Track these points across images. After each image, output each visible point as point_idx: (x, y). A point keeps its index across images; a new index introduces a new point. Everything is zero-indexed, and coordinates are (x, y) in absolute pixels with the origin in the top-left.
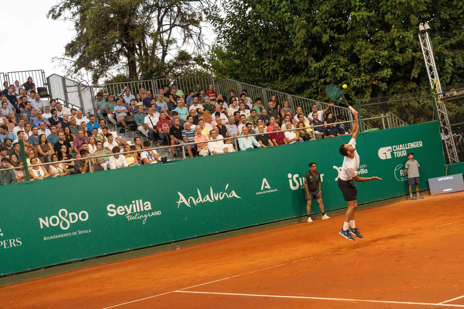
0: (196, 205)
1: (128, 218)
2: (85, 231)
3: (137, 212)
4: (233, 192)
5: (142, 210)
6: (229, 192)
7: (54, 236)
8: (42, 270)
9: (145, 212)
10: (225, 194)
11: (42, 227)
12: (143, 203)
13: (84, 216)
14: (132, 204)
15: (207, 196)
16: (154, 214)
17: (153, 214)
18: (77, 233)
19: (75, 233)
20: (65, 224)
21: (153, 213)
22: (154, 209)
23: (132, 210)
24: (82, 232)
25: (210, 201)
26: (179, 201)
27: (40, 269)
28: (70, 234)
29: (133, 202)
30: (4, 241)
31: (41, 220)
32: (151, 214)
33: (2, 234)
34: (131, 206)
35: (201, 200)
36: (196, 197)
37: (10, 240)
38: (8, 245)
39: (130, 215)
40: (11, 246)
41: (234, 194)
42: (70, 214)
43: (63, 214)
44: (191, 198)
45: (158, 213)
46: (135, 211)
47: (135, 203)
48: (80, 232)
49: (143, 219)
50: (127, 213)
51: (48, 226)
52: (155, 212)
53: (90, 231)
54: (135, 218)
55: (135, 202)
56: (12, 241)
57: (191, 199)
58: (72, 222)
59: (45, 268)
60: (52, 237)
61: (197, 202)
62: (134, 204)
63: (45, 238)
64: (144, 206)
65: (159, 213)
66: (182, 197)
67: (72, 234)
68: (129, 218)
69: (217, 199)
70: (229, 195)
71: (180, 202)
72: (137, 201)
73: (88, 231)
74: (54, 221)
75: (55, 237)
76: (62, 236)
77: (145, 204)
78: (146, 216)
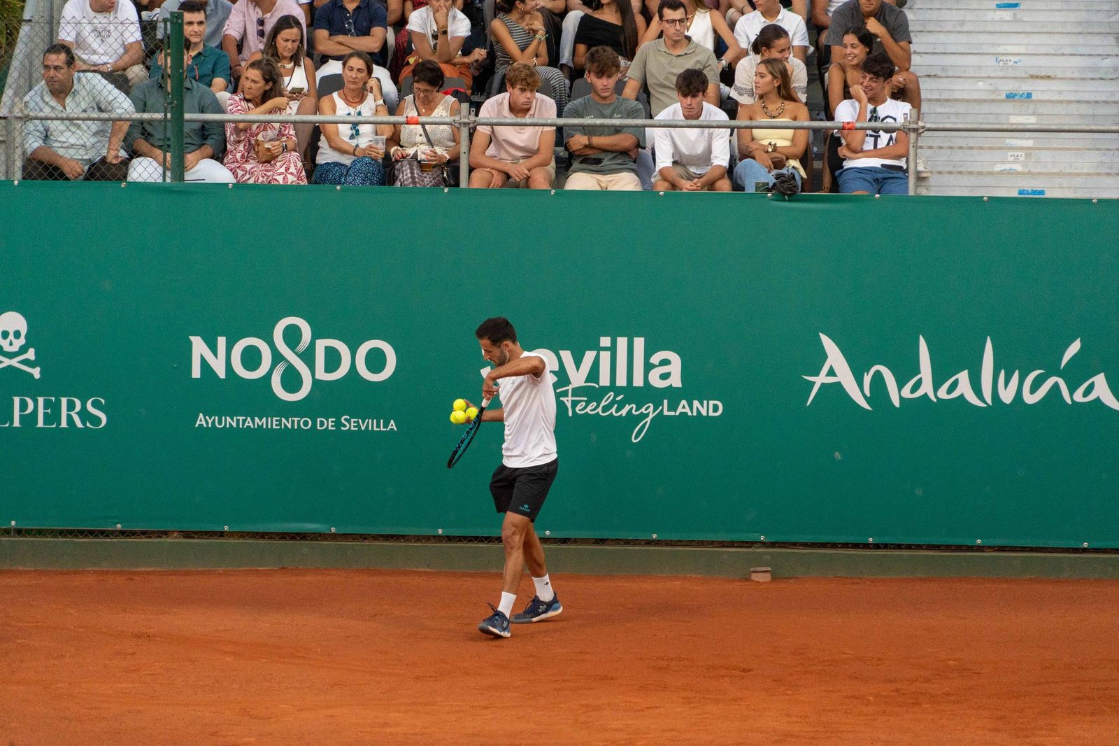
0: (897, 403)
1: (569, 405)
2: (371, 424)
3: (613, 386)
4: (1100, 380)
5: (638, 381)
6: (1077, 374)
7: (241, 418)
8: (169, 540)
9: (647, 394)
10: (1056, 385)
11: (196, 373)
12: (648, 354)
13: (376, 360)
14: (600, 349)
15: (963, 377)
16: (687, 410)
17: (683, 407)
18: (338, 424)
19: (330, 424)
20: (292, 380)
21: (684, 402)
22: (692, 389)
23: (594, 374)
24: (358, 426)
25: (972, 399)
26: (817, 374)
27: (166, 533)
28: (306, 423)
29: (605, 341)
30: (41, 400)
31: (199, 346)
32: (673, 407)
33: (38, 369)
34: (589, 356)
35: (927, 388)
36: (906, 371)
37: (64, 401)
38: (53, 417)
39: (577, 392)
40: (64, 424)
41: (1101, 388)
42: (321, 345)
43: (292, 336)
44: (878, 373)
45: (709, 408)
46: (604, 380)
47: (613, 349)
48: (349, 424)
49: (632, 420)
50: (568, 382)
51: (222, 374)
52: (696, 403)
53: (393, 425)
54: (600, 410)
55: (614, 343)
56: (71, 406)
57: (878, 377)
58: (321, 375)
59: (187, 535)
60: (230, 422)
61: (906, 392)
62: (605, 349)
63: (201, 420)
64: (648, 367)
65: (716, 408)
66: (834, 356)
67: (314, 423)
68: (574, 404)
69: (1007, 396)
70: (1071, 393)
71: (821, 379)
72: (622, 342)
73: (386, 426)
74: (251, 358)
75: (244, 422)
76: (273, 423)
77: (655, 359)
78: (650, 410)
